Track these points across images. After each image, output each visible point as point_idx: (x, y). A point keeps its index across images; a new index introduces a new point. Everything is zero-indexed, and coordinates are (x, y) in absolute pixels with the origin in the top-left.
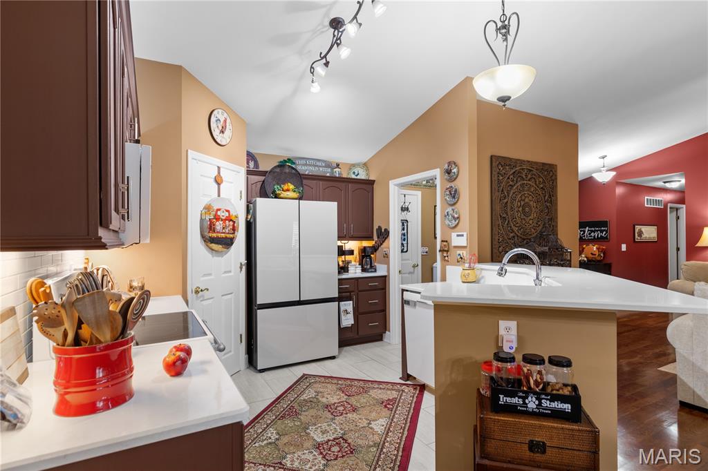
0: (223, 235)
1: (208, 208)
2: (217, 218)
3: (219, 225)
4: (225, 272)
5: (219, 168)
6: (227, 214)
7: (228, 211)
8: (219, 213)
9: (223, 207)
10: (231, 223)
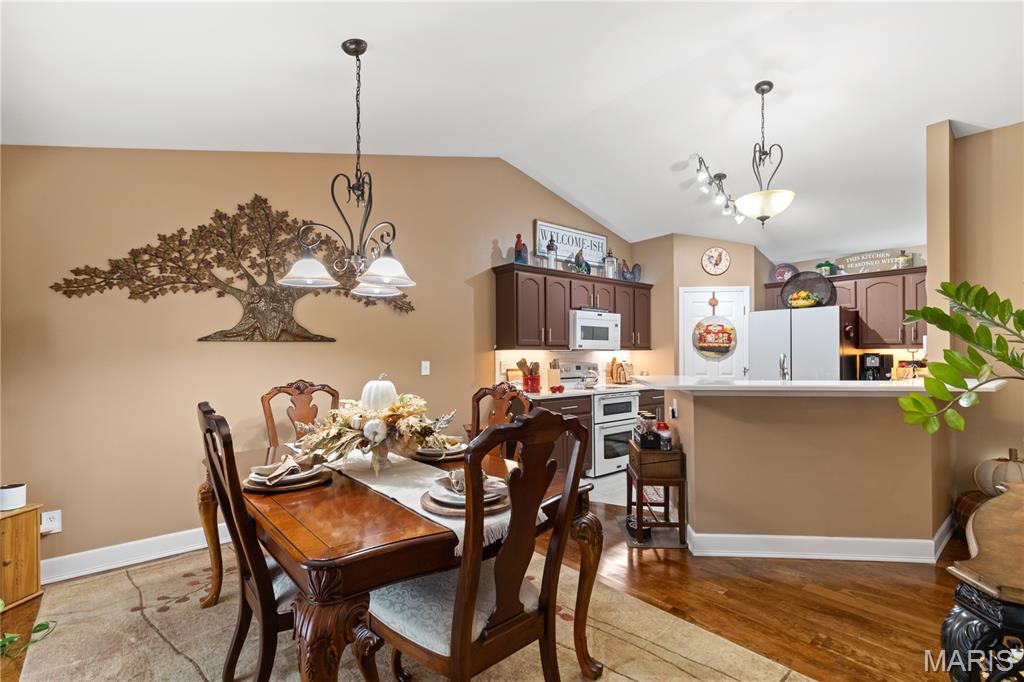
0: (717, 345)
1: (698, 326)
2: (709, 332)
3: (710, 338)
4: (723, 374)
5: (714, 293)
6: (720, 328)
7: (722, 326)
8: (710, 328)
9: (715, 323)
10: (726, 335)
